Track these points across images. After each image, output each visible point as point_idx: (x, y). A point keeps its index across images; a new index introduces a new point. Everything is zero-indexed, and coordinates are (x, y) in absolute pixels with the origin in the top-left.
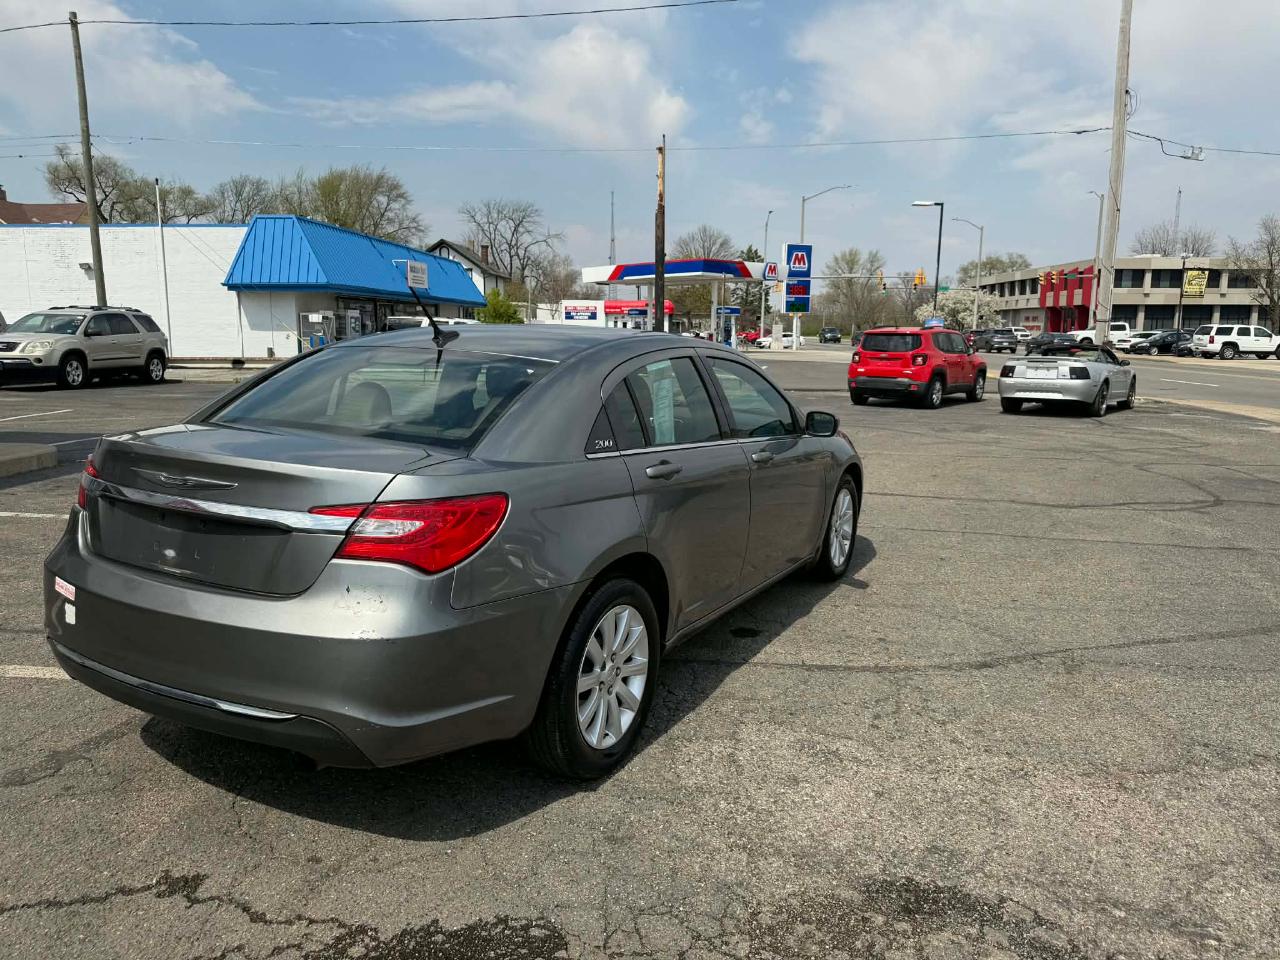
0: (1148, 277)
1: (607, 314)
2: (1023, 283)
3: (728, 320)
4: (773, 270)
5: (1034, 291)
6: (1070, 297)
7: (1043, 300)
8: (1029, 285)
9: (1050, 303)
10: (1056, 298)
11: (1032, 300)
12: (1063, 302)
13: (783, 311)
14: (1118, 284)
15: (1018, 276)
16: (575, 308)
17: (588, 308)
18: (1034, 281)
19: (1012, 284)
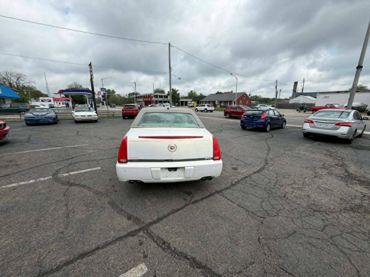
0: (158, 96)
1: (54, 101)
2: (140, 97)
3: (92, 102)
4: (100, 93)
5: (142, 98)
6: (148, 99)
7: (144, 99)
8: (141, 97)
9: (145, 100)
10: (146, 100)
11: (142, 100)
12: (147, 100)
13: (102, 100)
14: (155, 98)
15: (139, 96)
16: (44, 99)
17: (48, 99)
18: (142, 97)
19: (138, 97)
